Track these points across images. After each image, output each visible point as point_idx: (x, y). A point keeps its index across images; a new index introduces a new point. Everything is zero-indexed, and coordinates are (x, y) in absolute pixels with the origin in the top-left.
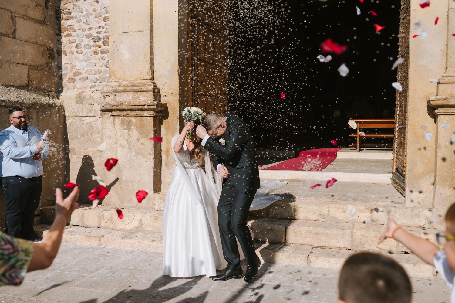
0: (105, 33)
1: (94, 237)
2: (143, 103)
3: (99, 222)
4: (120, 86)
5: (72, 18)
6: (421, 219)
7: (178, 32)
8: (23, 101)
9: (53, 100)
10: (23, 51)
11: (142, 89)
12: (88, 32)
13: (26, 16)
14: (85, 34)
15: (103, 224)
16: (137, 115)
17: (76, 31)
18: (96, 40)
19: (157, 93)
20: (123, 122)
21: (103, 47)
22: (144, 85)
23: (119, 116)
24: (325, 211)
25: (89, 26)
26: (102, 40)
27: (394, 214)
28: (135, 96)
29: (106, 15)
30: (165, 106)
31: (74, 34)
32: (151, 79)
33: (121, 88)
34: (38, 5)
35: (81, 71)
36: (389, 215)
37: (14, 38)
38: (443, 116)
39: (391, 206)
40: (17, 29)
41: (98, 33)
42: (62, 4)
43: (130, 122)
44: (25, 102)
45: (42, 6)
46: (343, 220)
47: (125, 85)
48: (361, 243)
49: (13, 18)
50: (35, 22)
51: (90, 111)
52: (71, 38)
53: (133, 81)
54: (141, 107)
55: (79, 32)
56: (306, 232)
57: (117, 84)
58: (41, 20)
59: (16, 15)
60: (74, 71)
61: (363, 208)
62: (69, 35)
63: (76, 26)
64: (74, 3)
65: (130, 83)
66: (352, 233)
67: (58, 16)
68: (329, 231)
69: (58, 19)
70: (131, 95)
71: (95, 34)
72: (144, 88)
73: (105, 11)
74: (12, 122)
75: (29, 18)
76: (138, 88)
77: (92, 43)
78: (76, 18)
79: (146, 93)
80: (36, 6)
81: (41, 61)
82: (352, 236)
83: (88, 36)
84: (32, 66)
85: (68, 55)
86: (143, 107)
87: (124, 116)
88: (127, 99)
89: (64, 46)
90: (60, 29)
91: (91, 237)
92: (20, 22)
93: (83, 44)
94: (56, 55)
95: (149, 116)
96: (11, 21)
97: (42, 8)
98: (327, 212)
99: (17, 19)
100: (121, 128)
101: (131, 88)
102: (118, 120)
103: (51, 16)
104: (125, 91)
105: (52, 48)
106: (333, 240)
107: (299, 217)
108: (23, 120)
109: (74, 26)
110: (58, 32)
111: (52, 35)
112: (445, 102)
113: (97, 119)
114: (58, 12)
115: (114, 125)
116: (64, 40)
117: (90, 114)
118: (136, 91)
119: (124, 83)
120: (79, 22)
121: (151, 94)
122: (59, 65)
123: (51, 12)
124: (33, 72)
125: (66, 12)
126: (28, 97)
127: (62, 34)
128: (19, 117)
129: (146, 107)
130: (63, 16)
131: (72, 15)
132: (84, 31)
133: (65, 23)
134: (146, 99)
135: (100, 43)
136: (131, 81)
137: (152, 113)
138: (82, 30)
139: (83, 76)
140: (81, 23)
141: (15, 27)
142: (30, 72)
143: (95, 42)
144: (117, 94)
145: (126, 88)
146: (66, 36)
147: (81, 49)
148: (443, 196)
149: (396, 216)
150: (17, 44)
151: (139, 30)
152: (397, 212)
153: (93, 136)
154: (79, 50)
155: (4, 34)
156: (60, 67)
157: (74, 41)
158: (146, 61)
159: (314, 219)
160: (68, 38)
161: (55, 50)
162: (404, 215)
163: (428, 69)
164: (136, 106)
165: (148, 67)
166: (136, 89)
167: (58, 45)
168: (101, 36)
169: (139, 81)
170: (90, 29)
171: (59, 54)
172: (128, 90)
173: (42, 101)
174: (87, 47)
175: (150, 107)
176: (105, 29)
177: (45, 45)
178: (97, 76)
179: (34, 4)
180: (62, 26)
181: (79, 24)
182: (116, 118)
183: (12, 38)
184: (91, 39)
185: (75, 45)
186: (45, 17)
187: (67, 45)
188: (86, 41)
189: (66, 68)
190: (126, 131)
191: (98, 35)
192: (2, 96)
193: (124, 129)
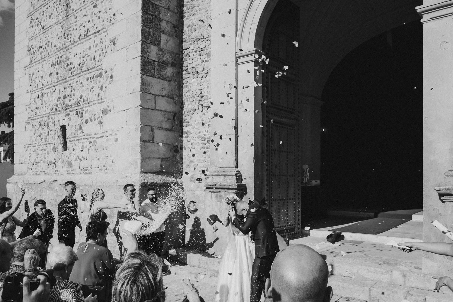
0: (209, 135)
1: (194, 273)
2: (228, 184)
3: (200, 264)
4: (215, 172)
5: (189, 125)
6: (431, 284)
7: (254, 135)
8: (156, 182)
9: (176, 180)
10: (158, 150)
11: (229, 174)
12: (199, 135)
13: (161, 128)
14: (197, 136)
15: (201, 265)
16: (225, 192)
17: (191, 134)
18: (203, 140)
19: (239, 177)
20: (216, 197)
21: (208, 144)
22: (231, 171)
23: (214, 192)
24: (355, 270)
25: (199, 131)
26: (207, 140)
27: (409, 278)
28: (224, 179)
29: (209, 123)
30: (245, 186)
31: (190, 136)
32: (236, 167)
33: (216, 173)
34: (169, 119)
35: (194, 160)
36: (405, 279)
37: (153, 142)
38: (448, 202)
39: (407, 271)
40: (155, 136)
41: (204, 135)
42: (184, 117)
43: (220, 196)
44: (158, 182)
45: (171, 120)
46: (369, 279)
47: (219, 171)
48: (377, 299)
49: (152, 130)
50: (166, 130)
51: (198, 187)
52: (188, 139)
53: (224, 169)
54: (227, 187)
55: (193, 135)
56: (336, 286)
57: (215, 170)
58: (170, 128)
59: (155, 128)
60: (190, 160)
61: (384, 271)
62: (187, 137)
63: (191, 131)
64: (191, 116)
65: (222, 170)
66: (370, 290)
67: (182, 124)
68: (352, 287)
69: (181, 127)
70: (222, 178)
71: (203, 136)
72: (230, 174)
73: (209, 121)
74: (148, 197)
75: (163, 128)
76: (226, 173)
77: (201, 142)
78: (192, 125)
79: (231, 177)
80: (167, 120)
81: (169, 154)
82: (370, 293)
83: (198, 137)
84: (164, 158)
85: (186, 149)
86: (229, 187)
87: (217, 192)
88: (219, 181)
89: (184, 144)
90: (182, 133)
91: (192, 273)
92: (157, 132)
93: (195, 142)
94: (180, 150)
95: (233, 193)
96: (151, 132)
97: (171, 121)
98: (357, 271)
99: (155, 130)
100: (216, 200)
101: (221, 173)
102: (214, 195)
103: (177, 125)
104: (218, 175)
105: (177, 146)
106: (356, 294)
107: (335, 273)
108: (154, 196)
109: (190, 131)
110: (181, 135)
111: (177, 137)
112: (449, 192)
113: (202, 193)
114: (181, 122)
115: (212, 198)
116: (184, 140)
117: (198, 189)
118: (225, 176)
119: (218, 169)
120: (193, 128)
121: (235, 178)
122: (181, 156)
123: (177, 123)
124: (164, 162)
125: (186, 122)
126: (160, 179)
127: (183, 136)
128: (152, 195)
129: (231, 187)
130: (184, 124)
131: (189, 124)
132: (196, 134)
133: (185, 129)
134: (232, 181)
135: (206, 142)
136: (223, 169)
137: (235, 191)
138: (195, 133)
139: (195, 164)
140: (195, 129)
141: (154, 135)
142: (162, 162)
143: (203, 141)
144: (213, 177)
145: (219, 173)
146: (186, 137)
147: (194, 146)
148: (451, 267)
149: (411, 279)
150: (155, 146)
151: (228, 134)
152: (411, 276)
153: (200, 204)
154: (193, 146)
155: (147, 141)
156: (182, 158)
157: (190, 140)
158: (233, 155)
159: (346, 275)
160: (187, 139)
161: (179, 147)
162: (417, 279)
163: (439, 164)
164: (224, 186)
165: (233, 158)
166: (225, 174)
167: (181, 143)
168: (206, 137)
169: (227, 168)
170: (200, 132)
171: (182, 149)
172: (220, 175)
173: (169, 181)
174: (198, 144)
175: (233, 187)
176: (209, 132)
177: (172, 144)
178: (204, 163)
179: (166, 119)
180: (183, 131)
181: (193, 129)
182: (213, 193)
183: (152, 142)
184: (200, 139)
185: (190, 143)
186: (173, 126)
187: (186, 143)
188: (197, 140)
189: (185, 158)
190: (219, 203)
191: (204, 136)
192: (144, 180)
193: (217, 201)
